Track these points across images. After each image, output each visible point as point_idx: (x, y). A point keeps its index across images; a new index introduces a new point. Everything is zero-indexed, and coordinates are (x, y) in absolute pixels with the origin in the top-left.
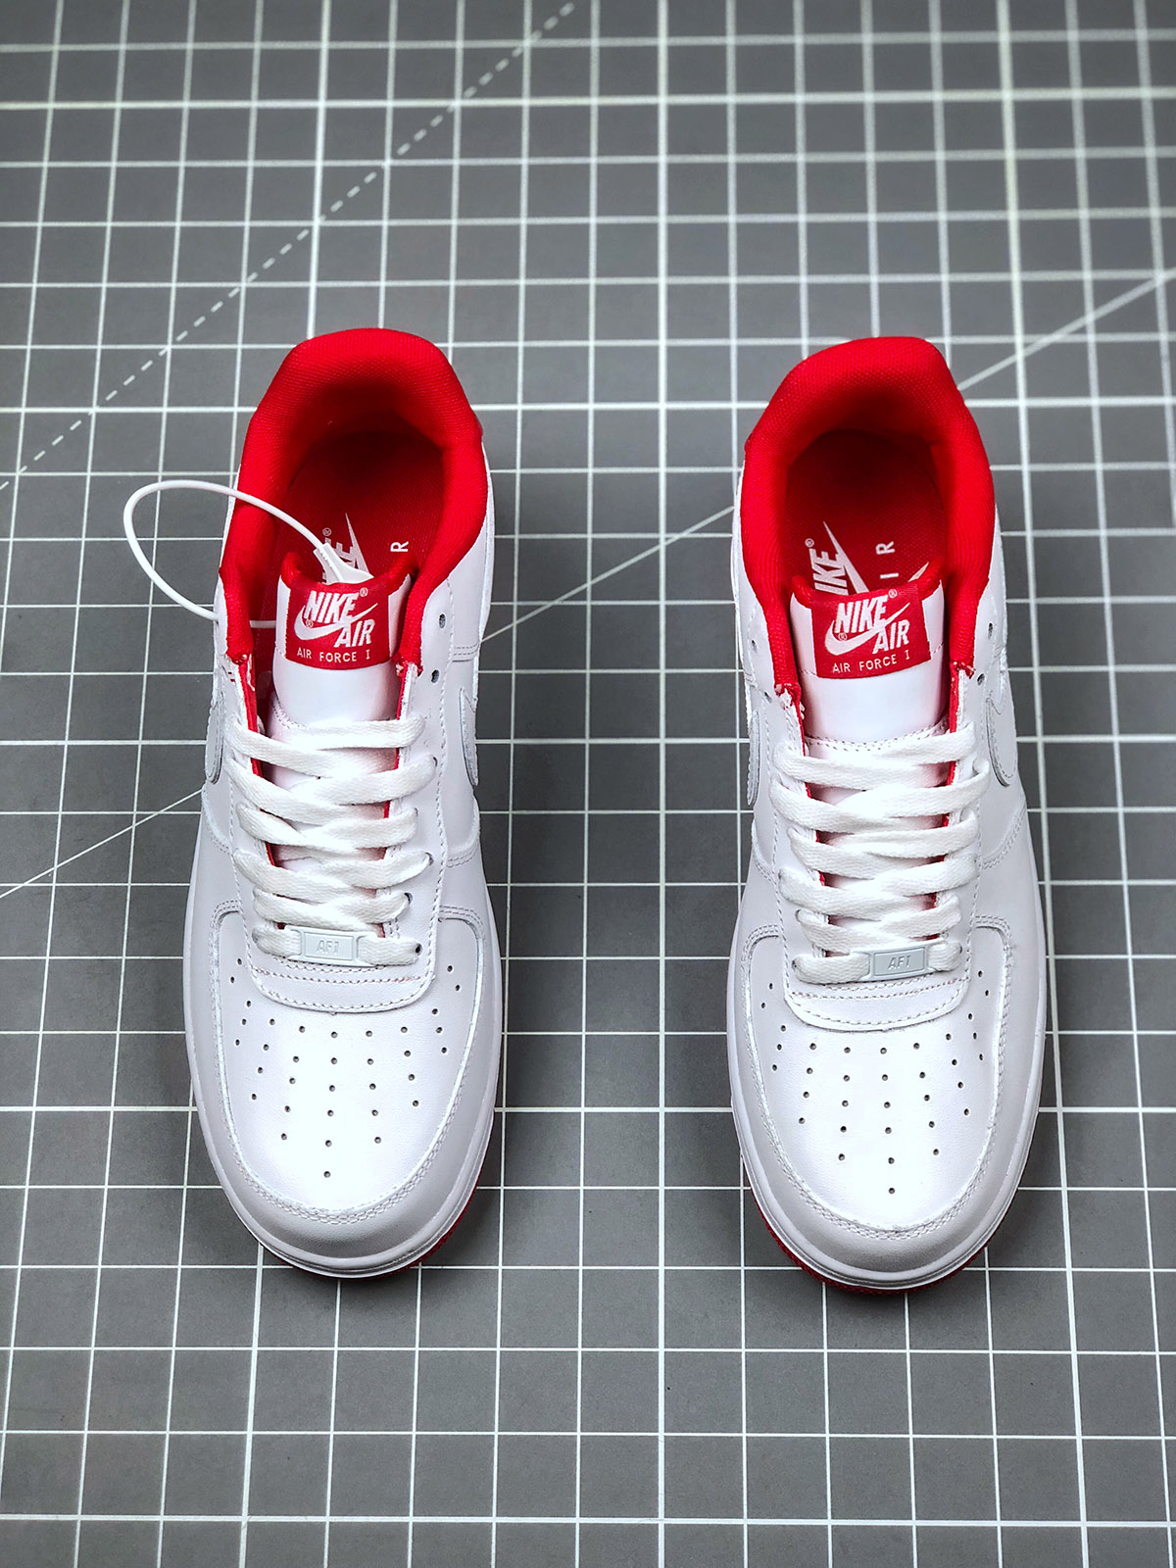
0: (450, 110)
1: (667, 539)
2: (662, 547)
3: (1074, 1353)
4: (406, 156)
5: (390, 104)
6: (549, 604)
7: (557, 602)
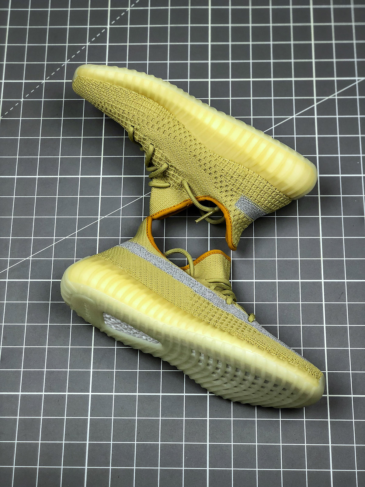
0: (42, 83)
1: (100, 218)
2: (99, 220)
3: (208, 469)
4: (28, 98)
5: (24, 81)
6: (65, 238)
7: (67, 237)
